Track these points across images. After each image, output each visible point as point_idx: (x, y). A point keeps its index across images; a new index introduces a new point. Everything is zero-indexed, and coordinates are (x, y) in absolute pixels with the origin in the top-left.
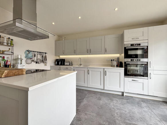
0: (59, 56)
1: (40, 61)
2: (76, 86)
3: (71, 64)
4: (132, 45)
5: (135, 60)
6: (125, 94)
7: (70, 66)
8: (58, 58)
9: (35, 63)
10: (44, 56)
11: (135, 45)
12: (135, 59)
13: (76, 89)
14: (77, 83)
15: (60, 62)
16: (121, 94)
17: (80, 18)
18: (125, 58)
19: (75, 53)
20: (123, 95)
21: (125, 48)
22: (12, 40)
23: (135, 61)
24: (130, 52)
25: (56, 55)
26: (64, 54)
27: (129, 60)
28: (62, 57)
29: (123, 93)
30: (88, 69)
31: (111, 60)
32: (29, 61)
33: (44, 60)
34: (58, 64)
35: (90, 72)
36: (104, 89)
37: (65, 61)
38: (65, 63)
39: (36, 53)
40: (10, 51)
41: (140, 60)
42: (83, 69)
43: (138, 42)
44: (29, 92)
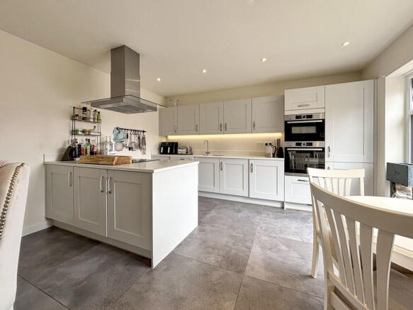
0: (166, 137)
1: (135, 145)
2: (199, 191)
3: (189, 152)
4: (298, 117)
5: (304, 144)
6: (286, 206)
7: (188, 156)
8: (164, 140)
9: (128, 149)
10: (141, 137)
11: (304, 117)
12: (303, 142)
13: (199, 197)
14: (199, 187)
15: (169, 149)
16: (279, 205)
17: (204, 71)
18: (285, 140)
19: (197, 131)
20: (283, 208)
21: (286, 122)
22: (99, 113)
23: (303, 146)
24: (295, 130)
25: (161, 134)
26: (176, 133)
27: (293, 144)
28: (172, 138)
29: (283, 203)
30: (221, 161)
31: (266, 144)
32: (120, 146)
33: (141, 144)
34: (165, 152)
35: (224, 166)
36: (248, 198)
37: (179, 146)
38: (179, 150)
39: (129, 132)
40: (96, 130)
41: (311, 144)
42: (212, 161)
43: (309, 112)
44: (153, 174)
